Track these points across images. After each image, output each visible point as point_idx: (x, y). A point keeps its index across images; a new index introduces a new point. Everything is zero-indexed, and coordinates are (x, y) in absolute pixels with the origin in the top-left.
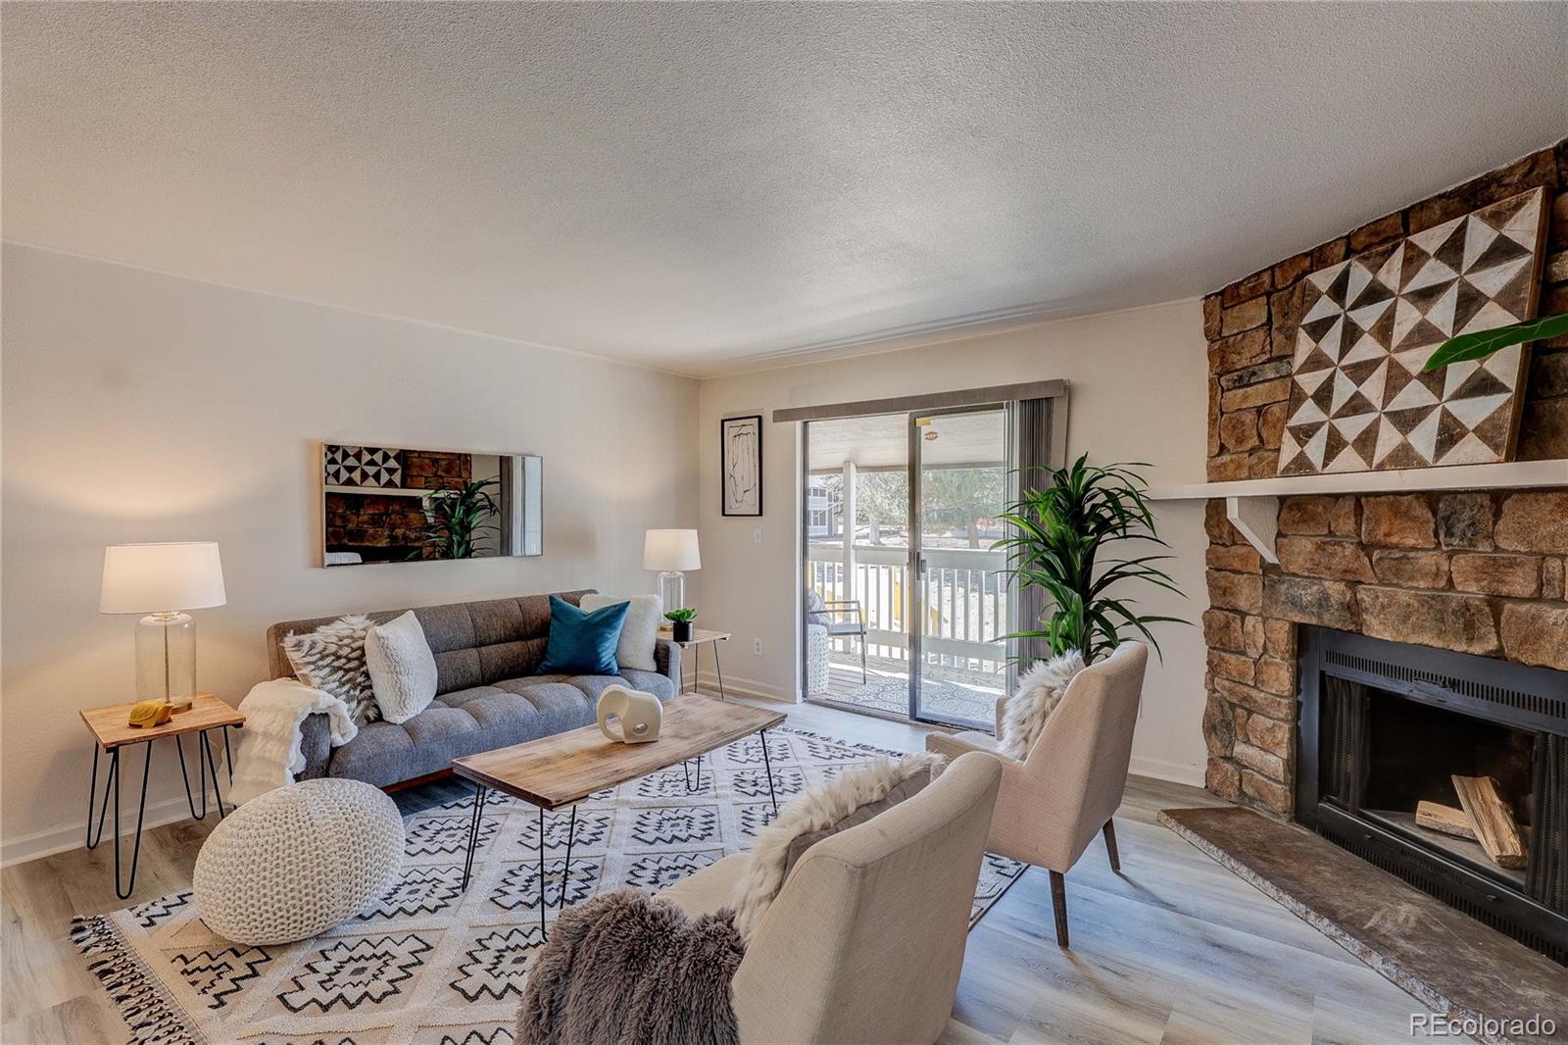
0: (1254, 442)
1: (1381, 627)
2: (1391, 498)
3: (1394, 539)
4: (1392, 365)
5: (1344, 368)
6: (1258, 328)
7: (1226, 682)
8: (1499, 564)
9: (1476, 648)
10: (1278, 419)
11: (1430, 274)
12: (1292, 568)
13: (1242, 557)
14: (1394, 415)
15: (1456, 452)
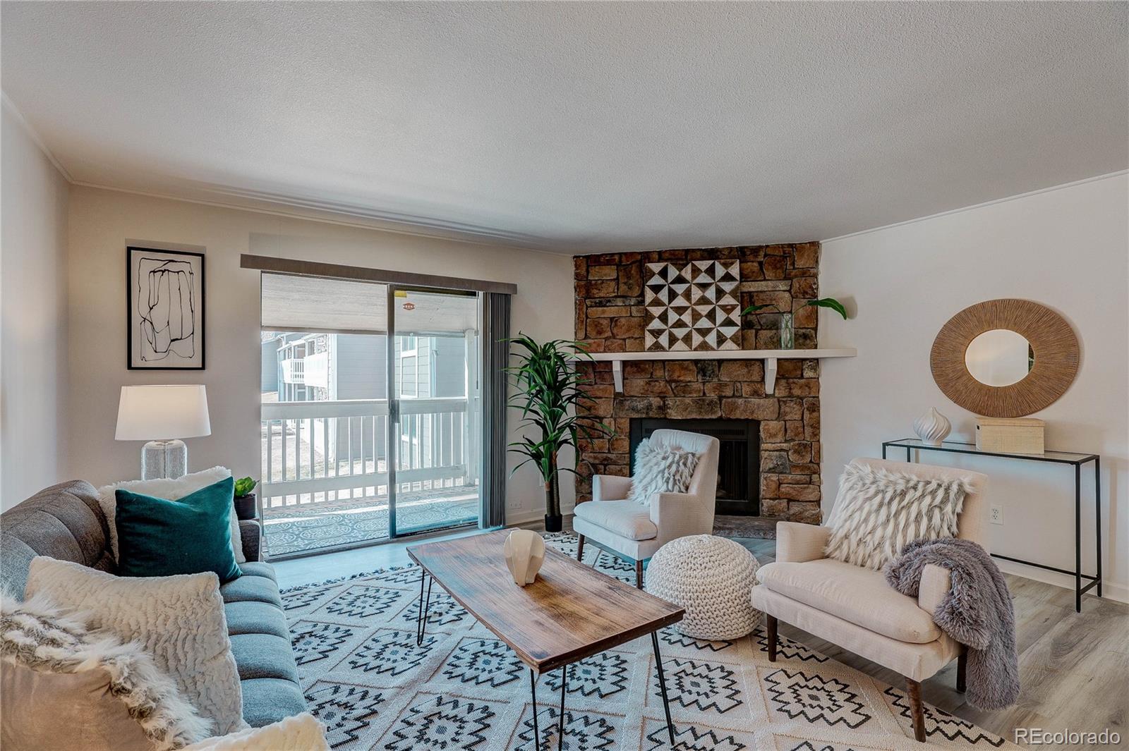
0: (609, 334)
1: (675, 414)
2: (681, 362)
3: (682, 378)
4: (693, 310)
5: (671, 308)
6: (611, 280)
7: (591, 454)
8: (721, 386)
9: (714, 417)
10: (624, 325)
11: (703, 278)
12: (632, 394)
13: (603, 390)
14: (698, 330)
15: (724, 346)
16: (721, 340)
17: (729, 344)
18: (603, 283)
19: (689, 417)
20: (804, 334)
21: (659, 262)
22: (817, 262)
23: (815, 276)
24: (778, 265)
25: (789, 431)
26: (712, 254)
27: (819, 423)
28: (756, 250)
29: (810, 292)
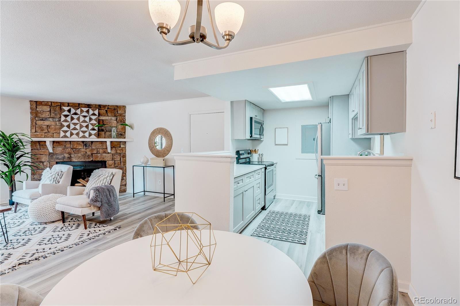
0: (46, 131)
1: (75, 160)
2: (77, 142)
3: (77, 147)
4: (80, 124)
5: (72, 123)
6: (47, 111)
7: (38, 176)
8: (92, 150)
9: (90, 160)
10: (53, 128)
11: (85, 114)
12: (57, 153)
13: (43, 152)
14: (82, 131)
15: (91, 137)
16: (90, 135)
17: (93, 136)
18: (43, 112)
19: (80, 161)
20: (121, 134)
21: (68, 107)
22: (125, 112)
23: (125, 116)
24: (112, 112)
25: (116, 164)
26: (89, 106)
27: (126, 161)
28: (104, 106)
29: (123, 121)
